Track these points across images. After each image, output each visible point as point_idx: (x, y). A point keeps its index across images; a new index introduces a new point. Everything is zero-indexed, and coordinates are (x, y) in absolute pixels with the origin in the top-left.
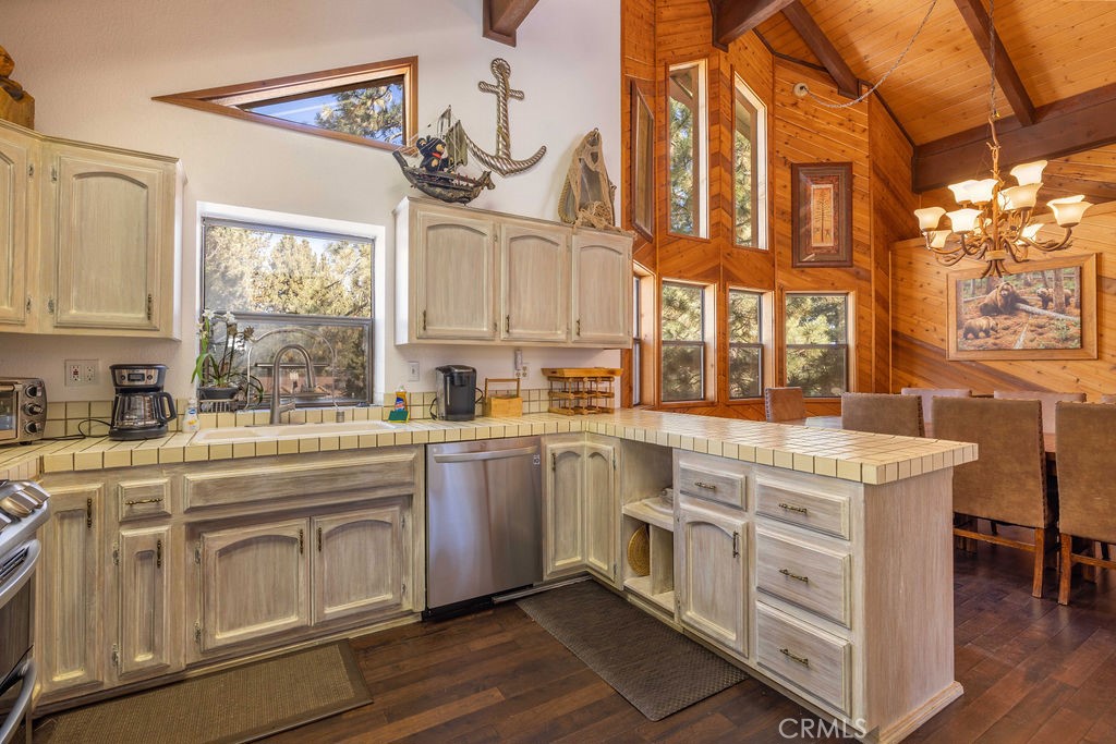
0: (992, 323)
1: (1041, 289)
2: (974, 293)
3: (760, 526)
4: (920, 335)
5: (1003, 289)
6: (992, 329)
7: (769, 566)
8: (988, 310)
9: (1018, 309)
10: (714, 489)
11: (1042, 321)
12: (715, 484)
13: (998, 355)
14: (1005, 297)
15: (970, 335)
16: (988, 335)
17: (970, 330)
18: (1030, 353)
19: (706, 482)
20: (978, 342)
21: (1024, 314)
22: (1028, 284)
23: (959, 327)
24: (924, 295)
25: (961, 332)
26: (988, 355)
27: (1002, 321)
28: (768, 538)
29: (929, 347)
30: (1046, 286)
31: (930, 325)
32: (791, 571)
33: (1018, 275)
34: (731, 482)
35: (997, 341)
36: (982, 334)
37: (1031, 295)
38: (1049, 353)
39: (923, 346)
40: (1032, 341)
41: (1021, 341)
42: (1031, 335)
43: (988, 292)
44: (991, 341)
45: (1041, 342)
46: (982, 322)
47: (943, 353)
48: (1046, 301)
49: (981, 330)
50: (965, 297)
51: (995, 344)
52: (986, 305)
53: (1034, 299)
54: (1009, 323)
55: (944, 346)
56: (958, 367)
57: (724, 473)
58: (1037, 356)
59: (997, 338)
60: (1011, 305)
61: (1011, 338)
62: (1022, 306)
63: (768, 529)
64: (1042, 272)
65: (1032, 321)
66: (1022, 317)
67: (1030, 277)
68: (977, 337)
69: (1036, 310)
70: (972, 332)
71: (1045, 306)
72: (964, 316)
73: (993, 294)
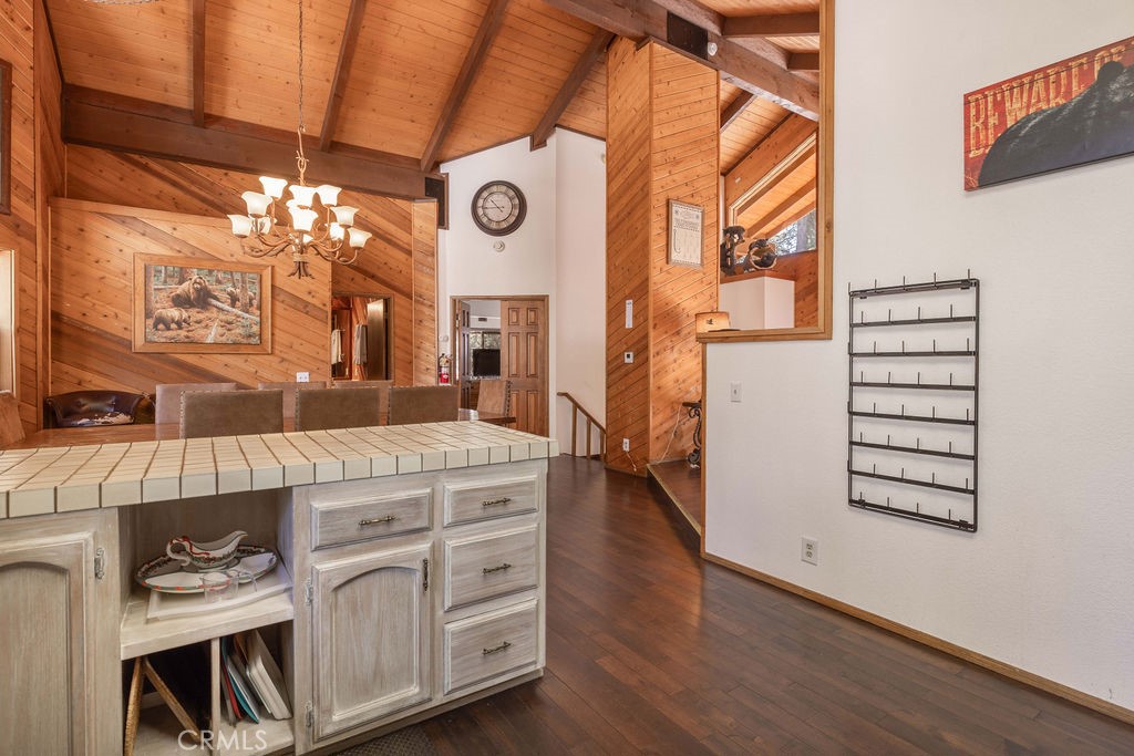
0: (185, 315)
1: (230, 289)
2: (165, 282)
3: (451, 538)
4: (96, 321)
5: (195, 282)
6: (185, 321)
7: (465, 576)
8: (180, 301)
9: (210, 304)
10: (389, 521)
11: (231, 318)
12: (389, 512)
13: (191, 348)
14: (197, 290)
15: (161, 326)
16: (180, 328)
17: (160, 320)
18: (220, 347)
19: (373, 516)
20: (169, 334)
21: (215, 309)
22: (219, 282)
23: (148, 315)
24: (102, 274)
25: (151, 322)
26: (180, 348)
27: (194, 314)
28: (464, 546)
29: (109, 336)
30: (234, 286)
31: (110, 310)
32: (489, 567)
33: (211, 272)
34: (415, 503)
35: (190, 334)
36: (173, 326)
37: (222, 291)
38: (234, 348)
39: (101, 334)
40: (222, 336)
41: (212, 335)
42: (221, 330)
43: (181, 283)
44: (183, 333)
45: (229, 337)
46: (175, 313)
47: (128, 344)
48: (234, 300)
49: (173, 321)
50: (155, 284)
51: (187, 337)
52: (178, 296)
53: (224, 296)
54: (201, 316)
55: (126, 335)
56: (146, 359)
57: (402, 495)
58: (225, 350)
59: (189, 331)
60: (202, 299)
61: (202, 332)
62: (214, 302)
63: (460, 537)
64: (232, 273)
65: (222, 316)
66: (213, 313)
67: (221, 275)
68: (168, 329)
69: (226, 307)
70: (162, 322)
71: (233, 305)
72: (154, 305)
73: (186, 285)
